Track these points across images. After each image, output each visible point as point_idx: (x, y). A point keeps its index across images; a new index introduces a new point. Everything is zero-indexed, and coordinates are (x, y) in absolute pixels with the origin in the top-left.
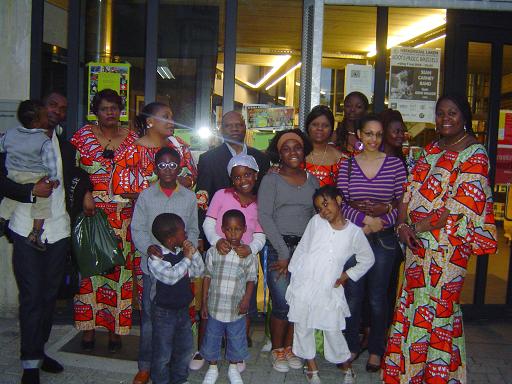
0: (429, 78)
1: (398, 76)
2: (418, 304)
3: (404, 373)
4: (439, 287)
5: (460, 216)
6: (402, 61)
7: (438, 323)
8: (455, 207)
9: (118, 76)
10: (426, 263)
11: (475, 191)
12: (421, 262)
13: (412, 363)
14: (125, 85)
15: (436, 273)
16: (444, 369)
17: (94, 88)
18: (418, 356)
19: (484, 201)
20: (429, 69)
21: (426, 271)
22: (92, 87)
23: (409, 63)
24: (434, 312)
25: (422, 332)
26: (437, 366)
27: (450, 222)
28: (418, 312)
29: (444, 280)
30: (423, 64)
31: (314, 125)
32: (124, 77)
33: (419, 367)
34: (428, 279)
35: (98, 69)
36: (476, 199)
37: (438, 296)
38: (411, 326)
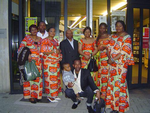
0: (123, 19)
1: (114, 18)
2: (116, 80)
3: (114, 100)
4: (121, 75)
5: (124, 55)
6: (115, 14)
7: (121, 85)
8: (123, 53)
9: (34, 21)
10: (117, 69)
11: (128, 48)
12: (115, 68)
13: (115, 97)
14: (36, 23)
15: (120, 71)
16: (124, 98)
17: (27, 25)
18: (117, 95)
19: (130, 51)
20: (122, 16)
21: (117, 71)
22: (26, 24)
23: (117, 15)
24: (120, 82)
25: (117, 88)
26: (123, 97)
27: (122, 57)
28: (116, 82)
29: (122, 73)
30: (121, 15)
31: (86, 32)
32: (36, 21)
33: (118, 98)
34: (118, 73)
35: (28, 19)
36: (128, 50)
37: (121, 77)
38: (114, 87)
